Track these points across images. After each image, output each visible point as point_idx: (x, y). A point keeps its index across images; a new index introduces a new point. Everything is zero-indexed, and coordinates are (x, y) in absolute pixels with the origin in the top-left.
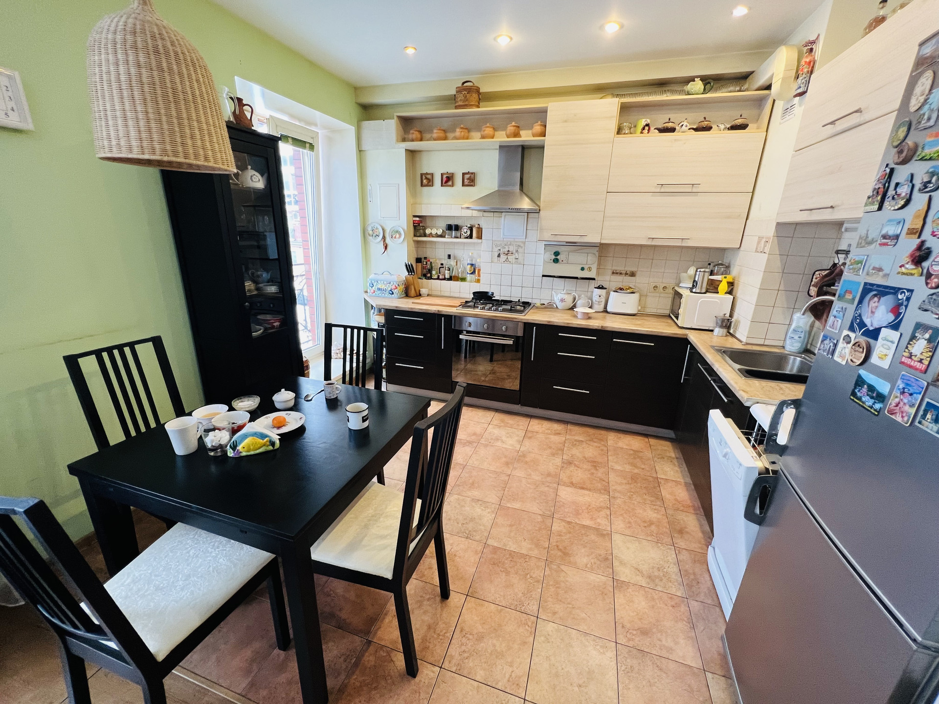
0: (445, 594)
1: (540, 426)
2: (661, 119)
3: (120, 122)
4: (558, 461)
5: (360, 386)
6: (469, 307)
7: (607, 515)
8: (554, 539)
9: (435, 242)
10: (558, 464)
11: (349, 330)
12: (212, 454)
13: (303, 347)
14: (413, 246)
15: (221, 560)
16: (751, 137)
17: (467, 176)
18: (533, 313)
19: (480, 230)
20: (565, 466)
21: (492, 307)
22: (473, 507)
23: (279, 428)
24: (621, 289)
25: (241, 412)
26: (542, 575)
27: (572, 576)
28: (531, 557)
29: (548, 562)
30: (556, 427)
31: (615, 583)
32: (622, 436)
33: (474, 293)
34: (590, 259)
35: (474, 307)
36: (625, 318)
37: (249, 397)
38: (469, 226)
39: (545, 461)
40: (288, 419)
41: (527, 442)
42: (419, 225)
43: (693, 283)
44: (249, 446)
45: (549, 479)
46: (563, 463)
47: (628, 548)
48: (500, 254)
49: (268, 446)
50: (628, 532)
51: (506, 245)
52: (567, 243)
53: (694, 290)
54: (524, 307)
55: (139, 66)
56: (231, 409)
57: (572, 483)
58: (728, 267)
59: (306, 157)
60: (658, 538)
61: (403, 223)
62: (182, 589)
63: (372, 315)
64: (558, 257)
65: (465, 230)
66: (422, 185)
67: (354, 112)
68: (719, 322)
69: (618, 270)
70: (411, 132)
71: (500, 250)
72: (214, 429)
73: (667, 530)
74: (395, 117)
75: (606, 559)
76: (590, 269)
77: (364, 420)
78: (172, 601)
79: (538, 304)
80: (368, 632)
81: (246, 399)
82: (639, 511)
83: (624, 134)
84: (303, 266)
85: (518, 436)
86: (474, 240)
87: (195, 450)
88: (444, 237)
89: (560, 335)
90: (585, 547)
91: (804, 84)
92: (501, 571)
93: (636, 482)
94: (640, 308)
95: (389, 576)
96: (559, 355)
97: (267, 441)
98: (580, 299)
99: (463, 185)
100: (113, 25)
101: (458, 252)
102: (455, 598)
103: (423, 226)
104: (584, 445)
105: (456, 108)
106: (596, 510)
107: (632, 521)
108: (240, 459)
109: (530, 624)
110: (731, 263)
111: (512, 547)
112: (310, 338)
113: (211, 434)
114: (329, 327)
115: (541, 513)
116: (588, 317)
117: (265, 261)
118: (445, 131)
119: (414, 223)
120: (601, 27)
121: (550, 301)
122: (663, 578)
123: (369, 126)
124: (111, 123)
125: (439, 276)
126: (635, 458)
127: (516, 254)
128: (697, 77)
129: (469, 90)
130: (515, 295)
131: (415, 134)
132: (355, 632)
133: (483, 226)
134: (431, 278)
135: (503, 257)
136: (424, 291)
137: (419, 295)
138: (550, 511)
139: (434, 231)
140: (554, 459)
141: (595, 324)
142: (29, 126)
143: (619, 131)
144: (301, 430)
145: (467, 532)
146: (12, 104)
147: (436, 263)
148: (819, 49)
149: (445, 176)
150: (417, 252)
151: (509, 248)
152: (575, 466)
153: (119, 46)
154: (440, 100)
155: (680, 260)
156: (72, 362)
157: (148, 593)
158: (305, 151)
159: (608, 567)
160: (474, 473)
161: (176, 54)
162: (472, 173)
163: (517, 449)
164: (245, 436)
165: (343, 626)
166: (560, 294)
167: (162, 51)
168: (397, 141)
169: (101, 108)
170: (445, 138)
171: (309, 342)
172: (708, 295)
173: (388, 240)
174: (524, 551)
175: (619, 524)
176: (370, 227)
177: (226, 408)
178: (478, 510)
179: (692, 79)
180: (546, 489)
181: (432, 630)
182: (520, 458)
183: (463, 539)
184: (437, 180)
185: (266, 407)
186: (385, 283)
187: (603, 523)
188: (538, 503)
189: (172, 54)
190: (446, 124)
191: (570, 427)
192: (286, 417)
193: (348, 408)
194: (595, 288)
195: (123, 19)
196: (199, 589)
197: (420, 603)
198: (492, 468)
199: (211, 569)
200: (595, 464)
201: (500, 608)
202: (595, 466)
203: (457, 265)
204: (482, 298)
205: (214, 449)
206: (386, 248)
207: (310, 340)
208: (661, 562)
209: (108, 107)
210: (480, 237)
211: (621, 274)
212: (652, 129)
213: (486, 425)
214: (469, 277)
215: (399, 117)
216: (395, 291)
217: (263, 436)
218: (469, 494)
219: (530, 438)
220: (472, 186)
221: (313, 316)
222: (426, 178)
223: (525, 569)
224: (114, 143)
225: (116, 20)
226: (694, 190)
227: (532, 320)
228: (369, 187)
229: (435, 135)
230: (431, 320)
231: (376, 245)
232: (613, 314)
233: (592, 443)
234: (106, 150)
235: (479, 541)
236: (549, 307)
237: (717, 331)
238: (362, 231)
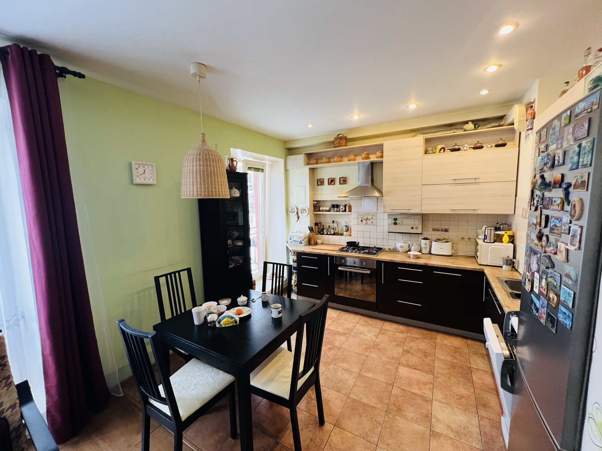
0: (321, 422)
1: (390, 326)
2: (451, 144)
3: (191, 186)
4: (400, 350)
5: (280, 295)
6: (344, 251)
7: (431, 388)
8: (393, 399)
9: (325, 214)
10: (400, 352)
11: (275, 265)
12: (209, 325)
13: (253, 273)
14: (313, 217)
15: (210, 379)
16: (510, 151)
17: (342, 179)
18: (383, 254)
19: (350, 207)
20: (405, 353)
21: (357, 251)
22: (343, 373)
23: (239, 315)
24: (439, 240)
25: (223, 306)
26: (383, 420)
27: (401, 423)
28: (376, 408)
29: (387, 412)
30: (401, 328)
31: (431, 433)
32: (447, 337)
33: (347, 243)
34: (417, 223)
35: (347, 251)
36: (443, 258)
37: (227, 299)
38: (344, 205)
39: (391, 349)
40: (243, 311)
41: (381, 337)
42: (317, 206)
43: (484, 236)
44: (226, 323)
45: (393, 361)
46: (403, 351)
47: (443, 412)
48: (362, 220)
49: (234, 323)
50: (444, 401)
51: (365, 215)
52: (401, 213)
53: (486, 241)
54: (377, 251)
55: (200, 166)
56: (218, 304)
57: (408, 365)
58: (511, 225)
59: (260, 175)
60: (466, 408)
61: (307, 204)
62: (193, 390)
63: (290, 255)
64: (397, 221)
65: (342, 207)
66: (318, 185)
67: (283, 152)
68: (504, 261)
69: (436, 228)
70: (312, 160)
71: (362, 218)
72: (211, 314)
73: (474, 403)
74: (303, 154)
75: (427, 416)
76: (417, 228)
77: (279, 313)
78: (188, 394)
79: (387, 249)
80: (277, 437)
81: (225, 300)
82: (454, 389)
83: (429, 154)
84: (255, 229)
85: (375, 332)
86: (347, 213)
87: (202, 323)
88: (330, 211)
89: (399, 269)
90: (412, 406)
91: (530, 125)
92: (357, 414)
93: (454, 368)
94: (453, 251)
95: (287, 397)
96: (399, 280)
97: (234, 321)
98: (413, 246)
99: (340, 184)
100: (193, 153)
101: (338, 219)
102: (328, 426)
103: (318, 206)
104: (419, 341)
105: (335, 147)
106: (423, 384)
107: (448, 394)
108: (221, 328)
109: (372, 448)
110: (512, 223)
111: (365, 400)
112: (257, 268)
113: (210, 315)
114: (266, 264)
115: (385, 381)
116: (417, 257)
117: (237, 226)
118: (329, 158)
119: (313, 205)
120: (407, 107)
121: (395, 247)
122: (467, 434)
123: (291, 158)
124: (188, 186)
125: (327, 233)
126: (455, 352)
127: (372, 220)
128: (470, 121)
129: (341, 138)
130: (372, 243)
131: (313, 161)
132: (271, 436)
133: (352, 205)
134: (323, 234)
135: (364, 222)
136: (319, 241)
137: (316, 244)
138: (392, 381)
139: (324, 209)
140: (397, 349)
141: (421, 262)
142: (155, 182)
143: (426, 152)
144: (249, 317)
145: (338, 388)
146: (151, 175)
147: (326, 225)
148: (536, 106)
149: (330, 180)
150: (315, 220)
151: (367, 216)
152: (412, 354)
153: (194, 160)
154: (326, 143)
155: (477, 221)
156: (157, 279)
157: (179, 389)
158: (259, 173)
159: (428, 421)
160: (345, 353)
161: (213, 159)
162: (345, 178)
163: (373, 340)
164: (225, 317)
165: (264, 432)
166: (400, 243)
167: (208, 159)
168: (305, 165)
169: (186, 181)
170: (329, 162)
171: (257, 270)
172: (496, 244)
173: (300, 214)
174: (373, 405)
175: (438, 395)
176: (290, 208)
177: (216, 303)
178: (346, 376)
179: (467, 122)
180: (390, 367)
181: (312, 442)
182: (375, 346)
183: (335, 392)
184: (326, 182)
185: (234, 304)
186: (298, 237)
187: (428, 393)
188: (384, 375)
189: (211, 160)
190: (329, 155)
191: (410, 328)
192: (242, 309)
193: (272, 306)
194: (422, 239)
195: (197, 150)
196: (200, 391)
197: (307, 426)
198: (356, 351)
199: (205, 382)
200: (426, 354)
201: (354, 436)
202: (426, 356)
203: (338, 226)
204: (353, 245)
205: (211, 323)
206: (298, 218)
207: (257, 269)
208: (467, 424)
209: (188, 181)
210: (350, 211)
211: (438, 230)
212: (446, 149)
213: (355, 324)
214: (345, 233)
215: (306, 154)
216: (303, 242)
217: (232, 318)
218: (341, 365)
219: (383, 334)
220: (345, 184)
221: (259, 255)
222: (320, 181)
223: (372, 415)
224: (188, 193)
225: (194, 151)
226: (477, 181)
227: (381, 259)
228: (290, 188)
229: (324, 161)
230: (322, 258)
231: (293, 217)
232: (435, 255)
233: (425, 340)
234: (185, 196)
235: (345, 394)
236: (394, 251)
237: (505, 267)
238: (286, 210)
